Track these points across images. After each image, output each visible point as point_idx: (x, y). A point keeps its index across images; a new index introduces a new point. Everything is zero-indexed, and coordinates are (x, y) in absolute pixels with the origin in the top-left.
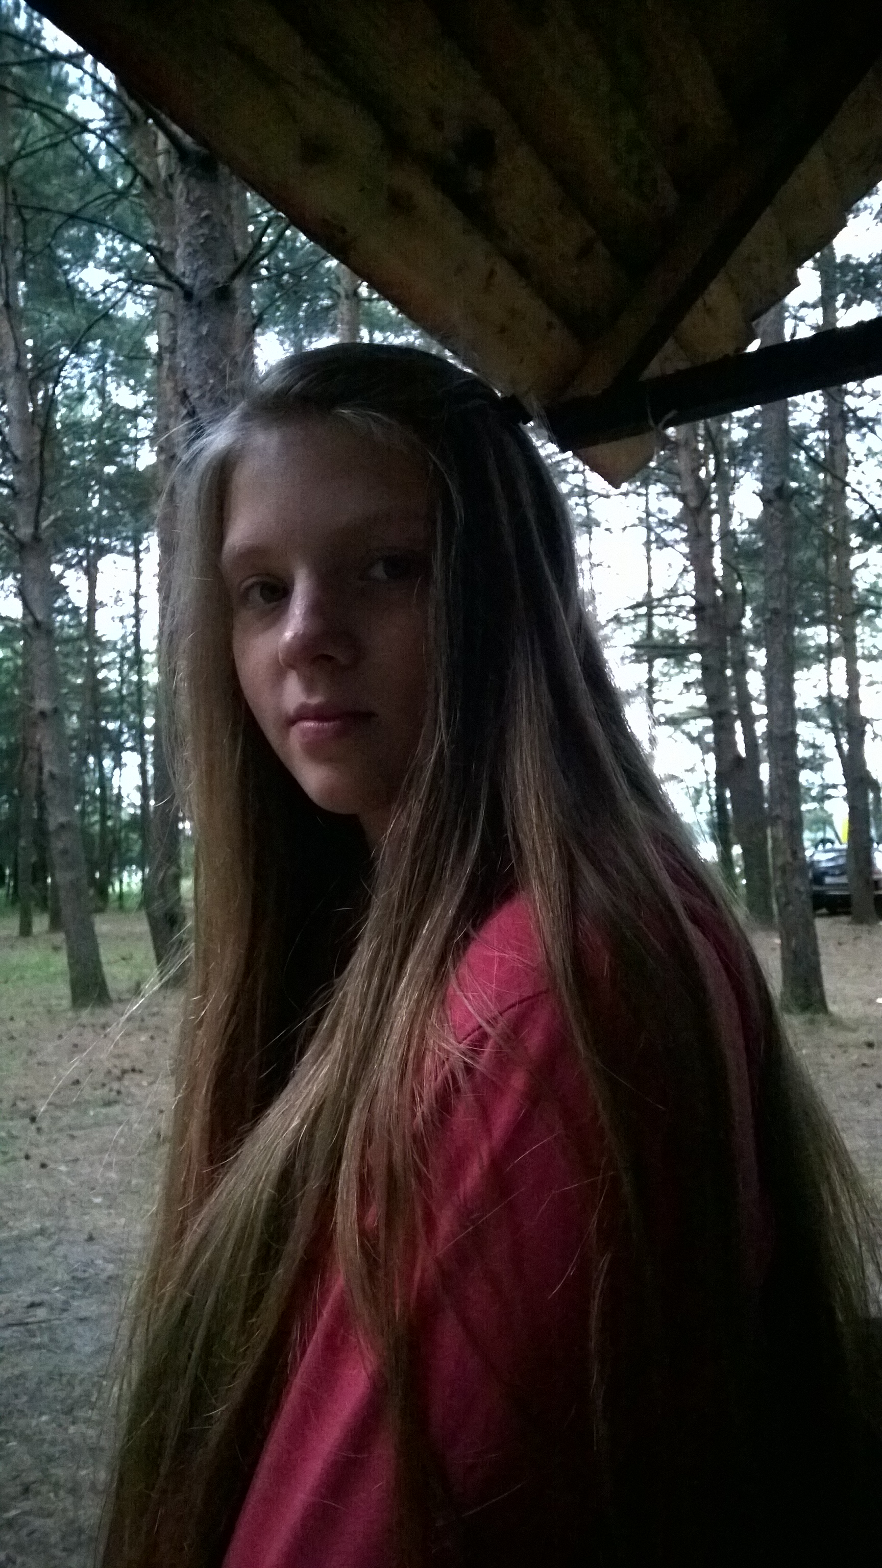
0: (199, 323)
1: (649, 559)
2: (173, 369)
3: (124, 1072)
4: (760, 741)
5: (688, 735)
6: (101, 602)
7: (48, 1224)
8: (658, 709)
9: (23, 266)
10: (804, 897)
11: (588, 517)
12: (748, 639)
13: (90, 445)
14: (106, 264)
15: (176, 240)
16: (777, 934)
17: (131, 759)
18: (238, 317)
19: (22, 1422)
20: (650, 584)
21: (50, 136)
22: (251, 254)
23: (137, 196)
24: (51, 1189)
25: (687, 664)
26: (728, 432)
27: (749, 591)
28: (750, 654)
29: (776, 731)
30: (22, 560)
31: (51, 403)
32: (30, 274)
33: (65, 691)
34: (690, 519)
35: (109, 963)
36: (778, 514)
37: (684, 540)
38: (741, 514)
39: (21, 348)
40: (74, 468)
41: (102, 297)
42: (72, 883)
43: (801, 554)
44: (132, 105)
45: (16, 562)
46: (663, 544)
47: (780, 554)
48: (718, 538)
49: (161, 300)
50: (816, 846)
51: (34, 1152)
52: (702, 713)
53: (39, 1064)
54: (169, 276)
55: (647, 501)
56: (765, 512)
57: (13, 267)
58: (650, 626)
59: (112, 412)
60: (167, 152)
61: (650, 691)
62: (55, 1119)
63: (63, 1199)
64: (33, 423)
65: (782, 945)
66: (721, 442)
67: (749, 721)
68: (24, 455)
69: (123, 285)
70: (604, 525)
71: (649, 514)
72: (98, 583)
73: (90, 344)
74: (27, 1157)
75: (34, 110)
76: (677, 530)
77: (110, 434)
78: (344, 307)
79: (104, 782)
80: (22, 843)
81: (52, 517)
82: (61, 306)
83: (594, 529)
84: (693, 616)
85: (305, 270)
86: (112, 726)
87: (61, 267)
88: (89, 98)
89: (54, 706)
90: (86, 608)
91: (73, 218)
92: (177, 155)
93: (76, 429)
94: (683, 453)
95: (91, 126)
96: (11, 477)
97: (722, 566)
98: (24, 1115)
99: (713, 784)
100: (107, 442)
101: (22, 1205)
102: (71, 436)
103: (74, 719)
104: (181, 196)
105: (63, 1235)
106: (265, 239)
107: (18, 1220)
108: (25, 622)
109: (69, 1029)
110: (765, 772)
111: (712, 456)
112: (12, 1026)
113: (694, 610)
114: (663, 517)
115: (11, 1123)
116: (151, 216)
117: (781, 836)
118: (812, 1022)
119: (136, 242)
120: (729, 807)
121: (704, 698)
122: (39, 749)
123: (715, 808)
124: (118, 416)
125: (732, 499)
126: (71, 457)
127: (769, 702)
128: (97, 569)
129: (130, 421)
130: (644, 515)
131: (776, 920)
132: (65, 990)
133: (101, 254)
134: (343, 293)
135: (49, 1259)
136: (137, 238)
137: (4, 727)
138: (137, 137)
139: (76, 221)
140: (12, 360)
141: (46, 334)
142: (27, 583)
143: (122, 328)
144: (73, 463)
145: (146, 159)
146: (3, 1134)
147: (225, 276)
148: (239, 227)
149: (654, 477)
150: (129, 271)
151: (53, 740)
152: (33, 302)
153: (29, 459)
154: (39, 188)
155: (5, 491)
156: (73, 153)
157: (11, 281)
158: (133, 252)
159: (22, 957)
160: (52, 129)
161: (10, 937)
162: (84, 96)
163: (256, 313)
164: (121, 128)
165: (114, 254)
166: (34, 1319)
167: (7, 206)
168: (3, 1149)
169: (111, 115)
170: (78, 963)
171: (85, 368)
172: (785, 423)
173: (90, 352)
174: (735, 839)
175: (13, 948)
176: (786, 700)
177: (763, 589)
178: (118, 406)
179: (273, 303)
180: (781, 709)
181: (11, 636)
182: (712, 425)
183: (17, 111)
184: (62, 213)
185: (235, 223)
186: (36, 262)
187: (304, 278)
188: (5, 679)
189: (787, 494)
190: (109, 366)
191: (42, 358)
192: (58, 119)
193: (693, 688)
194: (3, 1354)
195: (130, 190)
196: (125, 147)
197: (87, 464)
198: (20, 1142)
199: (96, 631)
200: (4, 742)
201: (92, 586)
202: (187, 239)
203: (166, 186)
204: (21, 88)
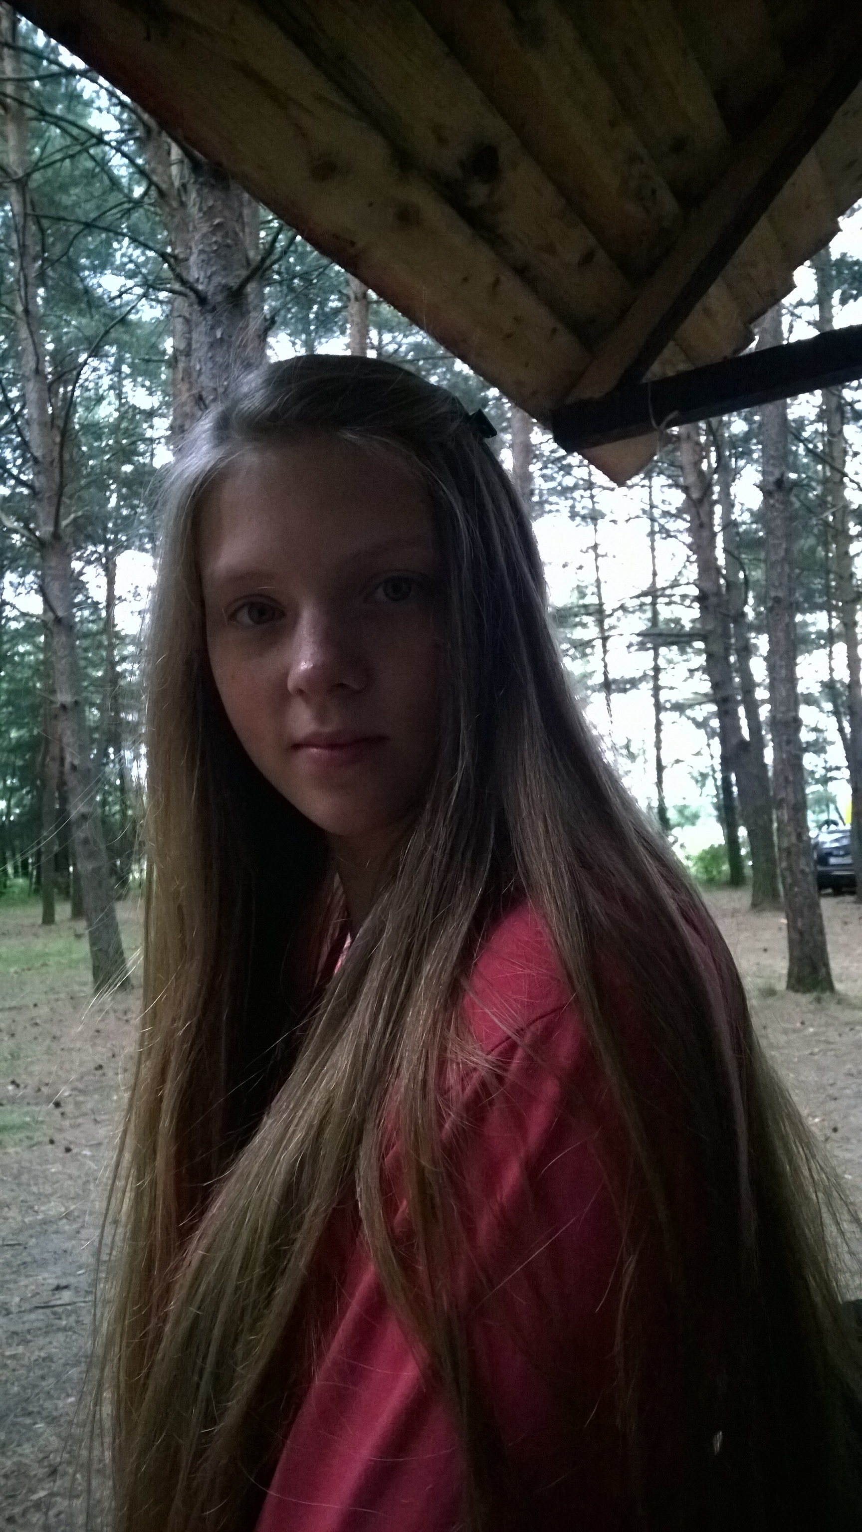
0: (213, 328)
1: (653, 549)
2: (188, 372)
4: (764, 725)
5: (694, 720)
6: (120, 598)
7: (72, 1207)
8: (664, 696)
9: (42, 273)
10: (810, 878)
11: (593, 509)
12: (751, 627)
13: (107, 445)
14: (120, 270)
15: (191, 248)
16: (783, 915)
18: (251, 321)
19: (48, 1404)
20: (655, 574)
21: (68, 147)
22: (263, 260)
23: (150, 204)
24: (75, 1173)
25: (691, 651)
26: (729, 423)
27: (751, 579)
28: (753, 641)
29: (779, 715)
30: (43, 557)
31: (70, 405)
32: (50, 283)
33: (85, 684)
34: (694, 510)
35: (130, 950)
36: (777, 505)
37: (689, 530)
38: (742, 504)
39: (40, 350)
40: (92, 467)
41: (118, 302)
42: (93, 871)
43: (802, 542)
44: (146, 117)
45: (37, 560)
46: (667, 534)
47: (780, 544)
48: (720, 528)
49: (176, 304)
50: (820, 827)
51: (57, 1137)
52: (708, 698)
53: (63, 1049)
54: (184, 282)
55: (650, 493)
56: (765, 503)
57: (33, 273)
58: (655, 613)
59: (128, 413)
60: (181, 162)
61: (656, 678)
62: (78, 1105)
63: (87, 1182)
64: (52, 426)
65: (788, 925)
66: (722, 435)
67: (752, 706)
68: (44, 456)
69: (139, 291)
70: (609, 517)
71: (652, 506)
72: (116, 579)
73: (107, 347)
74: (52, 1142)
75: (52, 123)
76: (679, 521)
77: (127, 433)
78: (354, 307)
79: (124, 773)
80: (44, 833)
81: (72, 516)
82: (81, 313)
83: (600, 521)
84: (696, 605)
85: (316, 273)
86: (132, 717)
87: (78, 274)
88: (105, 112)
89: (76, 698)
90: (105, 604)
91: (89, 226)
92: (190, 166)
93: (94, 430)
94: (685, 446)
95: (107, 138)
96: (31, 477)
97: (724, 555)
98: (48, 1100)
99: (718, 767)
100: (124, 441)
101: (48, 1189)
102: (89, 437)
103: (94, 711)
104: (194, 205)
106: (277, 245)
107: (44, 1204)
108: (45, 618)
110: (769, 755)
111: (713, 449)
112: (35, 1012)
113: (697, 599)
114: (666, 508)
115: (37, 1109)
116: (166, 227)
117: (786, 819)
118: (819, 1000)
119: (151, 249)
120: (735, 789)
121: (710, 684)
122: (60, 741)
123: (721, 791)
124: (134, 416)
125: (733, 490)
126: (91, 457)
127: (772, 687)
128: (115, 565)
129: (146, 421)
130: (647, 508)
131: (782, 899)
132: (89, 977)
133: (118, 259)
134: (352, 296)
135: (74, 1242)
136: (151, 244)
137: (26, 720)
138: (151, 146)
139: (93, 229)
140: (32, 364)
141: (64, 338)
142: (48, 579)
143: (139, 331)
144: (91, 462)
145: (160, 169)
146: (28, 1119)
147: (238, 281)
148: (251, 233)
149: (657, 470)
150: (145, 277)
151: (73, 731)
152: (52, 308)
153: (49, 459)
154: (57, 198)
155: (25, 491)
156: (90, 164)
157: (30, 289)
158: (148, 259)
159: (45, 945)
160: (69, 141)
161: (33, 925)
162: (100, 110)
163: (268, 317)
164: (136, 139)
165: (131, 261)
166: (59, 1302)
167: (26, 215)
168: (28, 1134)
169: (126, 127)
170: (100, 950)
171: (102, 371)
172: (784, 416)
173: (107, 356)
174: (741, 822)
175: (36, 935)
176: (789, 686)
177: (764, 577)
178: (134, 407)
179: (284, 306)
180: (784, 694)
181: (30, 632)
182: (714, 421)
183: (34, 124)
184: (78, 222)
185: (247, 230)
186: (54, 270)
187: (315, 281)
188: (28, 673)
189: (787, 485)
190: (125, 369)
191: (61, 362)
192: (75, 131)
193: (698, 674)
194: (29, 1337)
195: (146, 199)
196: (140, 157)
197: (105, 464)
198: (45, 1127)
199: (115, 626)
200: (27, 735)
201: (111, 583)
202: (201, 247)
203: (179, 195)
204: (39, 102)
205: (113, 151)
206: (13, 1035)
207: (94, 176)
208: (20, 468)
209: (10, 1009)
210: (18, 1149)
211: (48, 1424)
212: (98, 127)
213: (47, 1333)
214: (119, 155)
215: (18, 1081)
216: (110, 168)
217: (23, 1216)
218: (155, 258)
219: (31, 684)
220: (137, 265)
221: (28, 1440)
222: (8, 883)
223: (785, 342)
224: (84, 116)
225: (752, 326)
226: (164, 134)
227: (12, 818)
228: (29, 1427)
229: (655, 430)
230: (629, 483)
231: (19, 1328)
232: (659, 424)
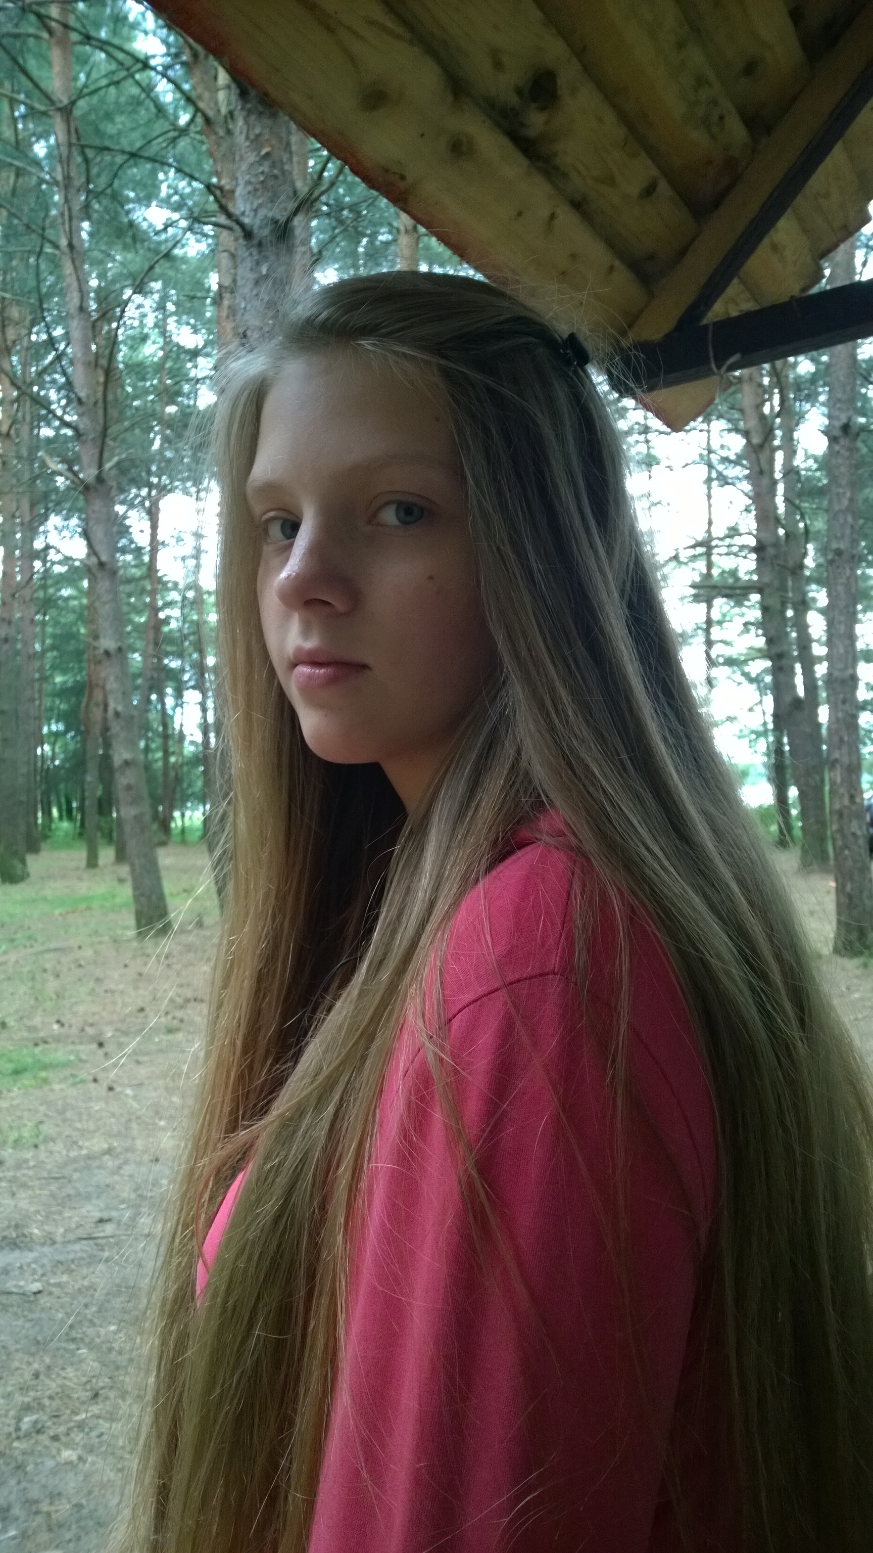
0: (258, 263)
1: (709, 497)
2: (232, 310)
3: (188, 1001)
4: (820, 683)
5: (748, 676)
6: (163, 543)
7: (115, 1144)
8: (715, 650)
9: (87, 206)
11: (649, 455)
12: (809, 580)
13: (152, 385)
14: (166, 203)
15: (237, 179)
16: (832, 877)
17: (192, 696)
18: (298, 257)
19: (91, 1331)
20: (710, 523)
21: (113, 73)
22: (311, 192)
23: (197, 133)
24: (118, 1111)
25: (746, 603)
26: (795, 364)
27: (812, 529)
28: (811, 595)
29: (836, 674)
30: (87, 501)
31: (113, 343)
32: (95, 216)
33: (129, 628)
34: (754, 456)
35: (172, 895)
36: (843, 452)
37: (747, 477)
38: (806, 451)
39: (84, 289)
40: (137, 409)
41: (163, 237)
42: (135, 817)
43: (868, 490)
44: (191, 41)
45: (81, 503)
46: (724, 481)
47: (844, 493)
48: (781, 475)
49: (221, 239)
51: (100, 1076)
52: (763, 654)
53: (106, 991)
54: (229, 215)
55: (709, 437)
56: (830, 447)
57: (76, 207)
58: (710, 565)
59: (172, 352)
60: (228, 87)
61: (707, 631)
62: (120, 1045)
63: (130, 1120)
64: (96, 365)
65: (837, 888)
66: (787, 377)
67: (809, 662)
68: (88, 397)
69: (183, 224)
70: (664, 463)
71: (710, 452)
72: (160, 523)
73: (153, 284)
74: (95, 1080)
75: (97, 47)
76: (739, 468)
77: (172, 373)
78: (404, 240)
79: (166, 720)
80: (88, 778)
81: (116, 459)
82: (126, 248)
83: (654, 467)
84: (754, 556)
85: (365, 204)
86: (174, 664)
87: (123, 207)
88: (151, 35)
89: (119, 644)
90: (148, 549)
91: (134, 156)
92: (238, 92)
93: (139, 370)
94: (747, 388)
95: (153, 62)
96: (75, 418)
97: (784, 504)
98: (92, 1040)
99: (770, 726)
100: (169, 382)
101: (91, 1126)
102: (134, 377)
103: (137, 656)
104: (241, 133)
105: (129, 1155)
106: (326, 174)
107: (87, 1140)
108: (89, 563)
109: (134, 957)
110: (824, 714)
111: (776, 391)
112: (78, 954)
113: (755, 550)
114: (724, 453)
115: (80, 1048)
116: (210, 154)
117: (839, 780)
118: (866, 965)
119: (196, 179)
120: (787, 750)
121: (763, 639)
122: (103, 688)
123: (772, 751)
124: (178, 355)
125: (796, 435)
126: (135, 398)
127: (829, 643)
128: (158, 509)
129: (190, 360)
130: (705, 452)
131: (832, 862)
132: (131, 921)
133: (164, 191)
134: (402, 229)
135: (116, 1178)
136: (197, 175)
137: (71, 665)
138: (197, 72)
139: (138, 160)
140: (76, 301)
141: (109, 274)
142: (91, 524)
143: (184, 267)
144: (135, 403)
145: (207, 95)
146: (72, 1058)
147: (286, 214)
148: (298, 163)
149: (716, 413)
150: (190, 210)
151: (117, 678)
152: (97, 243)
153: (93, 400)
154: (102, 127)
155: (69, 432)
156: (135, 91)
157: (74, 222)
158: (194, 190)
159: (89, 888)
160: (114, 66)
161: (77, 869)
162: (146, 33)
163: (315, 250)
164: (183, 64)
165: (176, 193)
166: (102, 1234)
167: (70, 145)
168: (74, 1072)
169: (173, 50)
170: (142, 895)
171: (147, 310)
172: (854, 356)
173: (152, 293)
174: (792, 781)
175: (80, 879)
176: (847, 642)
177: (826, 527)
178: (178, 345)
179: (333, 239)
180: (842, 650)
181: (76, 576)
182: (779, 363)
183: (79, 49)
184: (123, 152)
185: (295, 159)
186: (99, 202)
187: (364, 212)
188: (71, 617)
189: (854, 430)
190: (171, 307)
191: (106, 298)
192: (120, 56)
193: (753, 629)
194: (73, 1266)
195: (192, 128)
196: (187, 82)
197: (149, 405)
198: (88, 1065)
199: (157, 571)
200: (71, 680)
201: (154, 527)
202: (247, 177)
203: (226, 122)
204: (84, 26)
205: (159, 77)
206: (58, 976)
207: (140, 103)
208: (64, 408)
209: (56, 950)
210: (63, 1086)
211: (91, 1349)
212: (144, 51)
213: (89, 1264)
214: (165, 80)
215: (63, 1020)
216: (157, 97)
217: (68, 1151)
218: (200, 190)
219: (74, 629)
220: (182, 197)
221: (72, 1364)
222: (53, 826)
223: (857, 278)
224: (130, 39)
225: (822, 262)
226: (211, 57)
227: (57, 763)
228: (73, 1353)
229: (714, 374)
230: (687, 428)
231: (62, 1258)
232: (719, 368)
